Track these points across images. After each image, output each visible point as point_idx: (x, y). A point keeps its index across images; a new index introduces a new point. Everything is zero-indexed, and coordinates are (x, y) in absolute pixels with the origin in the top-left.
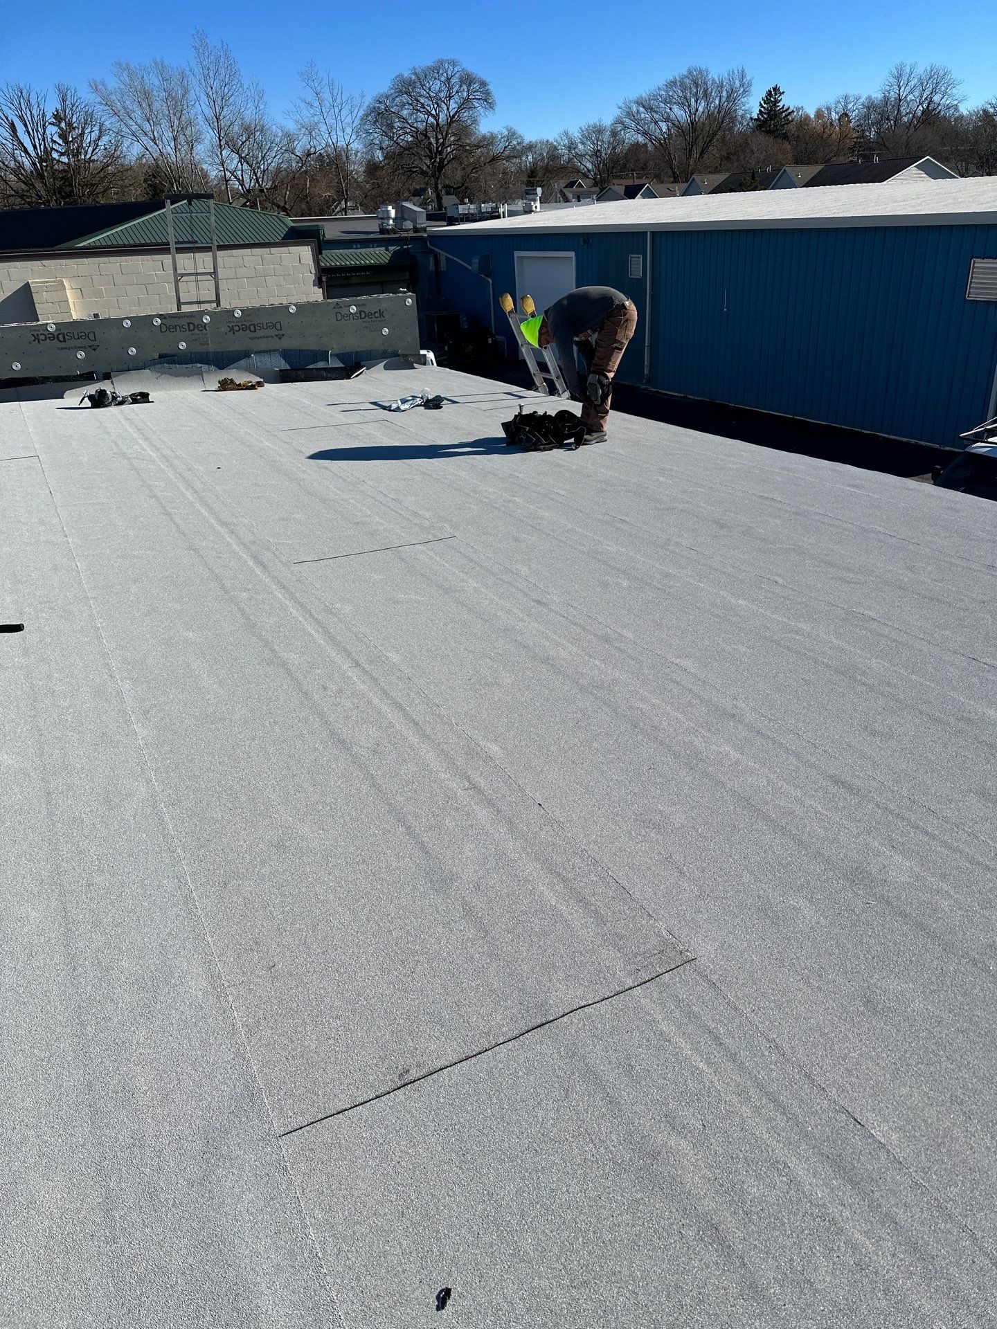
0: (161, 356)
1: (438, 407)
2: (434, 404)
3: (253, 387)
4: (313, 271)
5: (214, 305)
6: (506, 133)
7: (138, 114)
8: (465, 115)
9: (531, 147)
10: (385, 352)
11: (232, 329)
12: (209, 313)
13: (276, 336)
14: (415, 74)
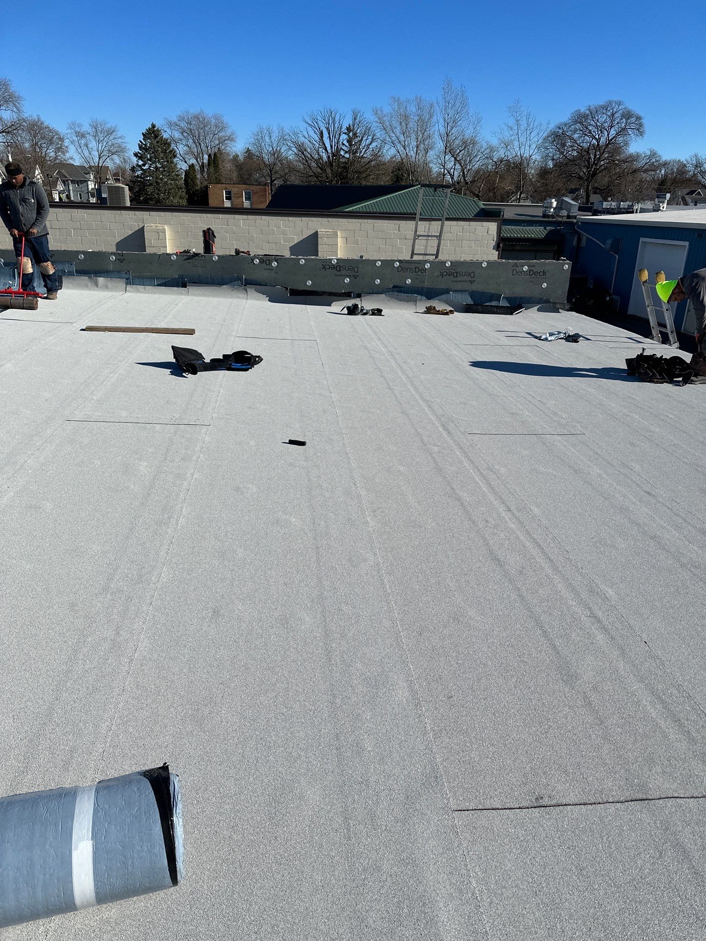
0: (394, 287)
1: (576, 341)
2: (573, 338)
3: (447, 314)
4: (495, 240)
5: (434, 257)
6: (648, 153)
7: (398, 130)
8: (620, 139)
9: (665, 164)
10: (541, 299)
11: (442, 274)
12: (430, 262)
13: (469, 281)
14: (589, 110)
